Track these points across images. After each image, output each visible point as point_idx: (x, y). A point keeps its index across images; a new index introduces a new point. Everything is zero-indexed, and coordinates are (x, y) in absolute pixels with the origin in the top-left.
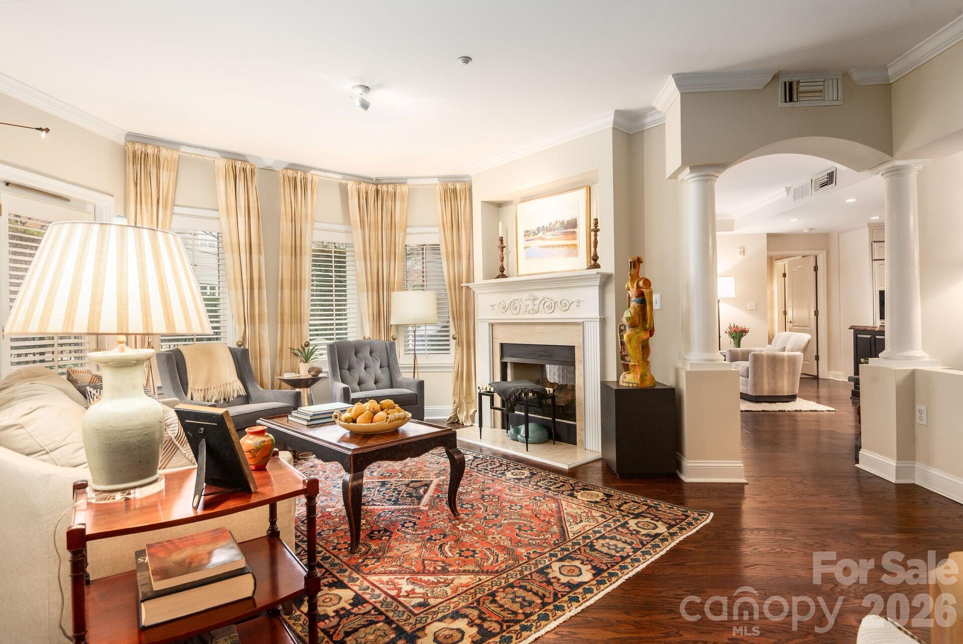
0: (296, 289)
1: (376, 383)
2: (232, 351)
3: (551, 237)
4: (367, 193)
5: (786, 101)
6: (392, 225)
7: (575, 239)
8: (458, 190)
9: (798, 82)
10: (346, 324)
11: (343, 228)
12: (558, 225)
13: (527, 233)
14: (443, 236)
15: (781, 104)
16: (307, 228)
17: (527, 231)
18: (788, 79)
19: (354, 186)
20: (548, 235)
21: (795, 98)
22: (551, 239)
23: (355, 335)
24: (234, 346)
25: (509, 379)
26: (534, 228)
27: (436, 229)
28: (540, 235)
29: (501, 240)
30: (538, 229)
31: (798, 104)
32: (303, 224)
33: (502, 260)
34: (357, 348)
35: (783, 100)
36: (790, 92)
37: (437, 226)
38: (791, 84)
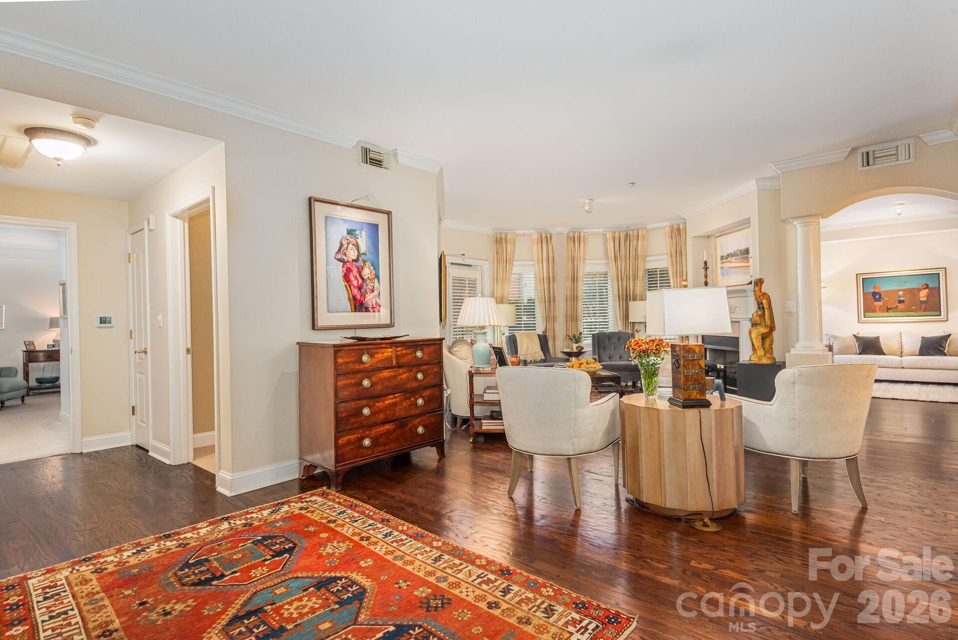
0: (574, 301)
1: (620, 358)
2: (539, 335)
3: (734, 261)
4: (620, 238)
5: (863, 166)
6: (636, 257)
7: (748, 262)
8: (681, 229)
9: (874, 151)
10: (608, 322)
11: (604, 261)
12: (738, 252)
13: (722, 258)
14: (670, 262)
15: (860, 168)
16: (581, 265)
17: (722, 256)
18: (865, 150)
19: (611, 236)
20: (733, 259)
21: (871, 162)
22: (735, 262)
23: (612, 328)
24: (541, 333)
25: (708, 359)
26: (725, 254)
27: (666, 257)
28: (729, 259)
29: (706, 263)
30: (728, 255)
31: (874, 167)
32: (578, 263)
33: (706, 277)
34: (610, 336)
35: (861, 166)
36: (867, 160)
37: (667, 254)
38: (868, 154)
